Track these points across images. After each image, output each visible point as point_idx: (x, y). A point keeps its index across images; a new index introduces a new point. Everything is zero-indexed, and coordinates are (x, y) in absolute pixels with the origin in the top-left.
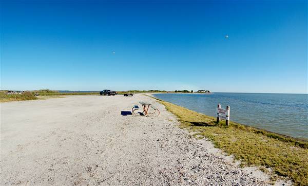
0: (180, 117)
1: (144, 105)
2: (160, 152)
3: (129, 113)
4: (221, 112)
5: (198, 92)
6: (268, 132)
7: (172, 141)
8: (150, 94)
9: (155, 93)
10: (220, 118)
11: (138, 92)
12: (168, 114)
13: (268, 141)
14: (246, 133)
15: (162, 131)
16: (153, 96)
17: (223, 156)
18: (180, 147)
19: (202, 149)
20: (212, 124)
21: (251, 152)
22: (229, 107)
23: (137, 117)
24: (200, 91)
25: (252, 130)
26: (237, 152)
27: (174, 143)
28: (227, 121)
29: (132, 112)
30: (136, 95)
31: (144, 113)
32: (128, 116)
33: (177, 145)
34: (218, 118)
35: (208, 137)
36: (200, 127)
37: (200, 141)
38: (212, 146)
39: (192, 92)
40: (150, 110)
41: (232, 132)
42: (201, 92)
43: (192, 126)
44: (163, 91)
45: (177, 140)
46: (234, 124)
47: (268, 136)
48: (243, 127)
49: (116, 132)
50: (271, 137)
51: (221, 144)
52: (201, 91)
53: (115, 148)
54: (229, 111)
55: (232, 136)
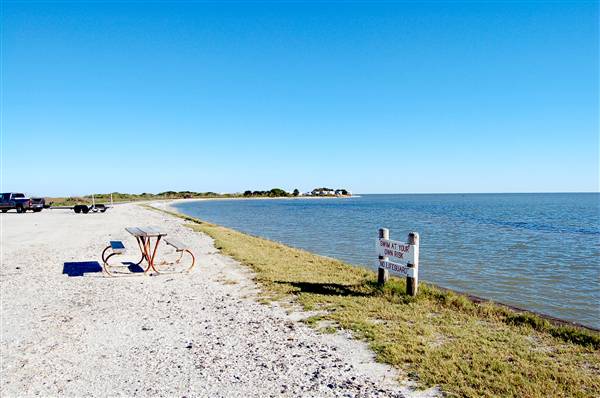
0: (259, 270)
1: (142, 238)
2: (196, 383)
3: (94, 267)
4: (390, 253)
5: (314, 194)
6: (553, 321)
7: (234, 344)
8: (164, 204)
9: (183, 200)
10: (386, 272)
11: (123, 197)
12: (221, 262)
13: (558, 352)
14: (476, 322)
15: (203, 315)
16: (174, 210)
17: (402, 389)
18: (261, 361)
19: (338, 364)
20: (363, 290)
21: (496, 384)
22: (417, 235)
23: (121, 278)
24: (319, 192)
25: (496, 313)
26: (450, 379)
27: (241, 349)
28: (410, 281)
29: (101, 263)
30: (116, 210)
31: (144, 264)
32: (90, 276)
33: (251, 353)
34: (381, 272)
35: (354, 329)
36: (327, 297)
37: (327, 339)
38: (369, 355)
39: (296, 193)
40: (162, 254)
41: (429, 315)
42: (321, 194)
43: (295, 293)
44: (207, 194)
45: (250, 339)
46: (433, 290)
47: (555, 335)
48: (466, 302)
49: (44, 334)
50: (567, 337)
51: (394, 351)
52: (321, 190)
53: (39, 387)
54: (416, 247)
55: (430, 329)
